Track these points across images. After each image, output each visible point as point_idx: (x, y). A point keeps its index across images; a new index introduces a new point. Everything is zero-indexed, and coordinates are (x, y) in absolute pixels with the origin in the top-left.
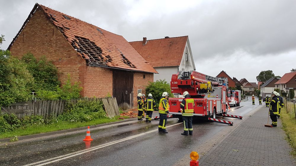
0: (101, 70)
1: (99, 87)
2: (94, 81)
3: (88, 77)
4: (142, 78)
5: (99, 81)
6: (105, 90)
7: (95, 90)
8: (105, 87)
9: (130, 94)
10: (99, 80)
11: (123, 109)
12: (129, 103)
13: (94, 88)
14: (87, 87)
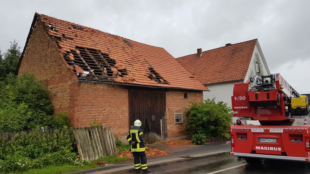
0: (107, 88)
1: (104, 112)
2: (94, 104)
3: (82, 98)
4: (182, 97)
5: (104, 104)
6: (114, 116)
7: (96, 115)
8: (114, 111)
9: (161, 120)
10: (104, 101)
11: (149, 141)
12: (159, 133)
13: (93, 113)
14: (80, 112)
